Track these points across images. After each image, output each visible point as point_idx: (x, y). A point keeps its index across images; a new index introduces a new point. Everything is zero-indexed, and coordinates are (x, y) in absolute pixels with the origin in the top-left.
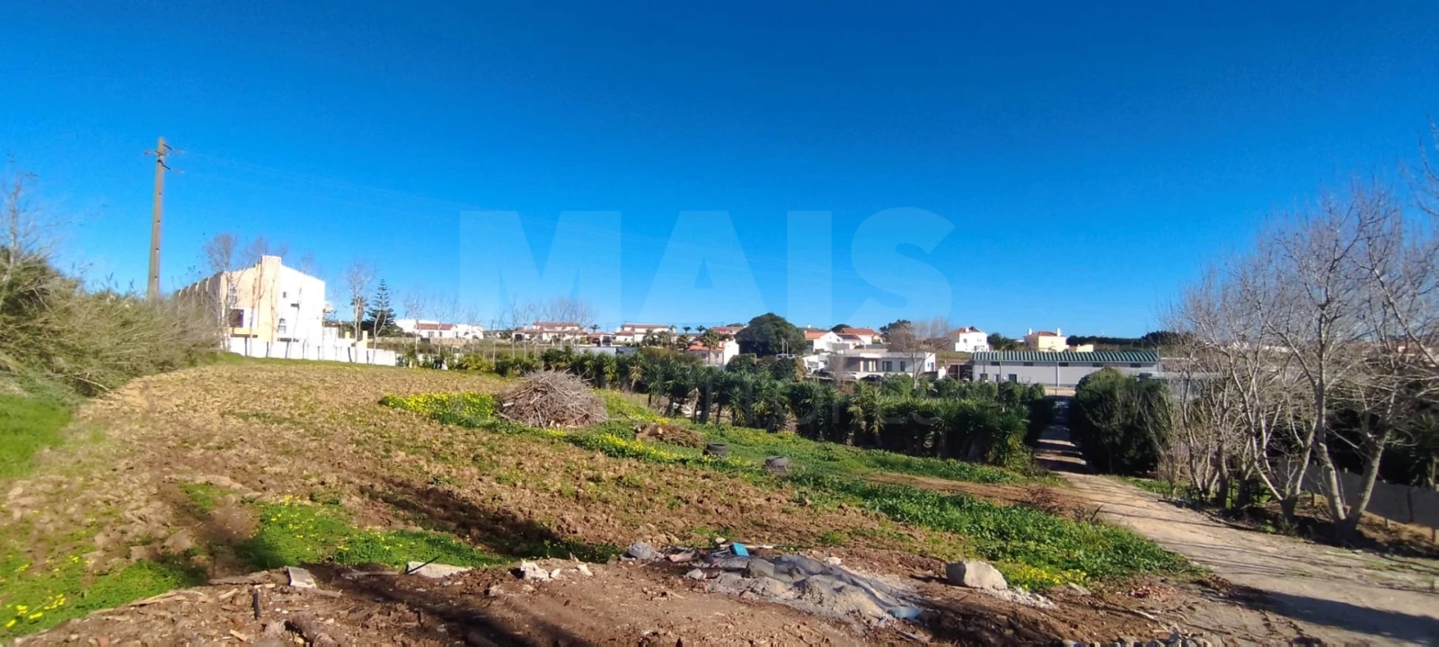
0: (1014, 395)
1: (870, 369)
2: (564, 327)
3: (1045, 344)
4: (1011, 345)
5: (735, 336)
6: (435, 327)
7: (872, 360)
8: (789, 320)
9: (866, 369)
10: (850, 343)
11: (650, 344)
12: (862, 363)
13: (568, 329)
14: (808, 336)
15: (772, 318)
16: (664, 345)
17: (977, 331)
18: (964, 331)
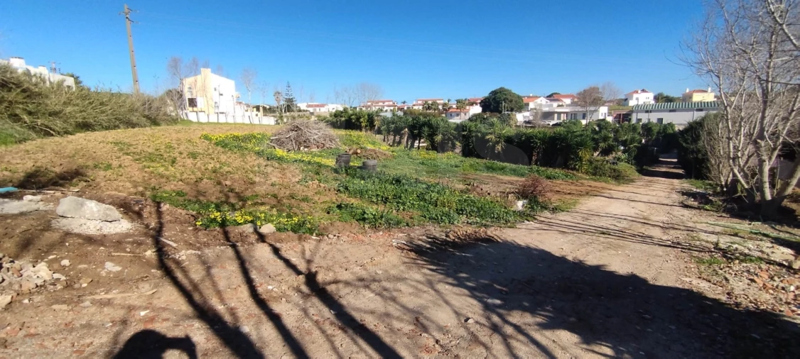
0: (652, 131)
1: (562, 119)
2: (384, 102)
3: (697, 98)
4: (669, 100)
5: (480, 103)
6: (318, 106)
7: (564, 113)
8: (513, 92)
9: (559, 118)
10: (555, 104)
11: (427, 110)
12: (556, 115)
13: (386, 103)
14: (525, 100)
15: (501, 91)
16: (435, 110)
17: (647, 92)
18: (637, 92)
